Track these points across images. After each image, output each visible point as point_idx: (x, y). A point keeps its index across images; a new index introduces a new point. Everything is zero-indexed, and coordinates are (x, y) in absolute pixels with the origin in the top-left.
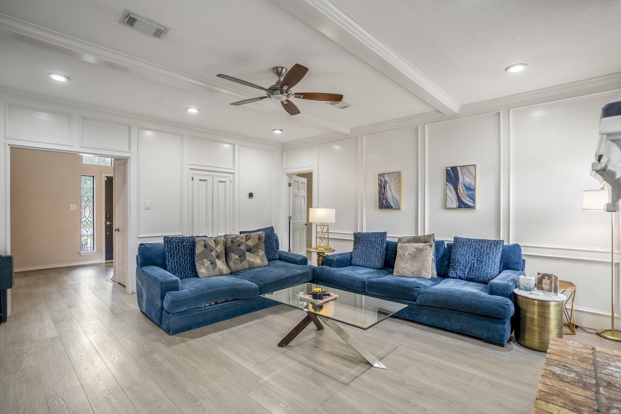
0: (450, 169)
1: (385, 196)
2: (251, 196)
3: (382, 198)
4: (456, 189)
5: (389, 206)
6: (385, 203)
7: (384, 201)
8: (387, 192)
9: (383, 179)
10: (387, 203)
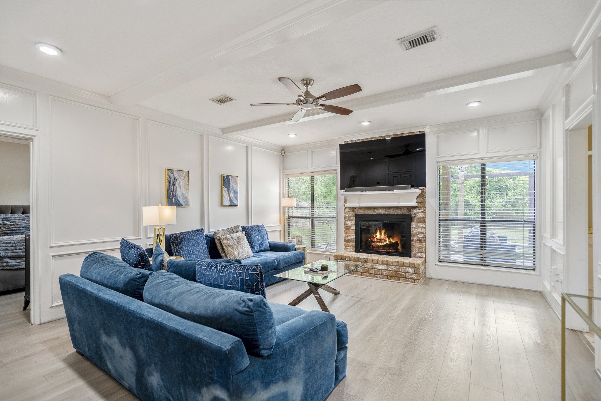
0: (225, 176)
1: (174, 193)
3: (171, 195)
4: (229, 192)
5: (179, 204)
6: (175, 200)
7: (174, 198)
8: (177, 189)
9: (172, 175)
10: (177, 201)
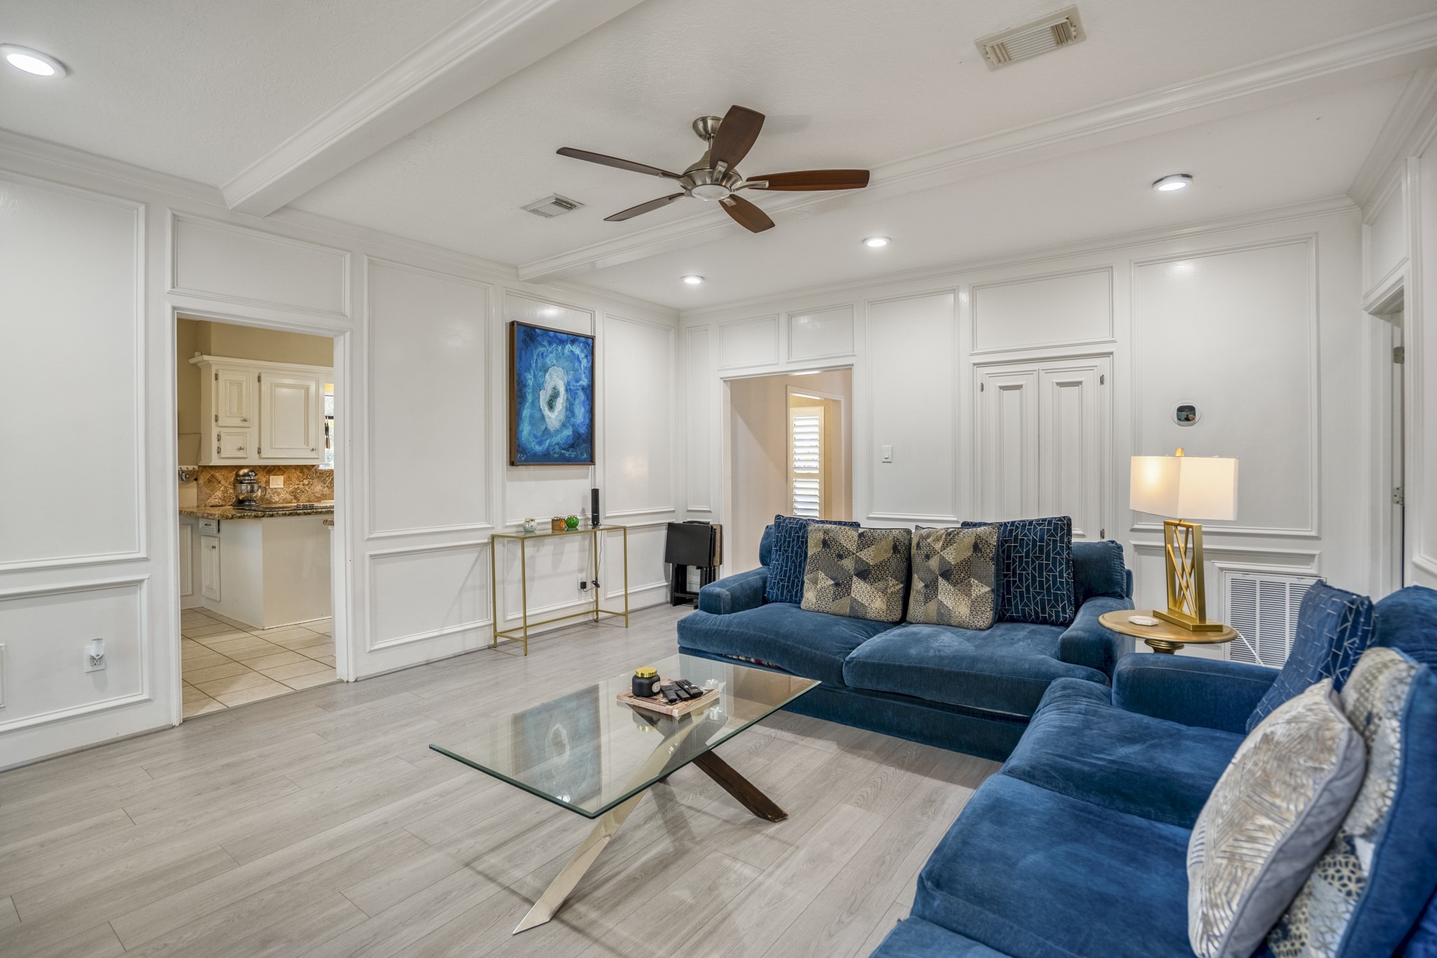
2: (1184, 414)
